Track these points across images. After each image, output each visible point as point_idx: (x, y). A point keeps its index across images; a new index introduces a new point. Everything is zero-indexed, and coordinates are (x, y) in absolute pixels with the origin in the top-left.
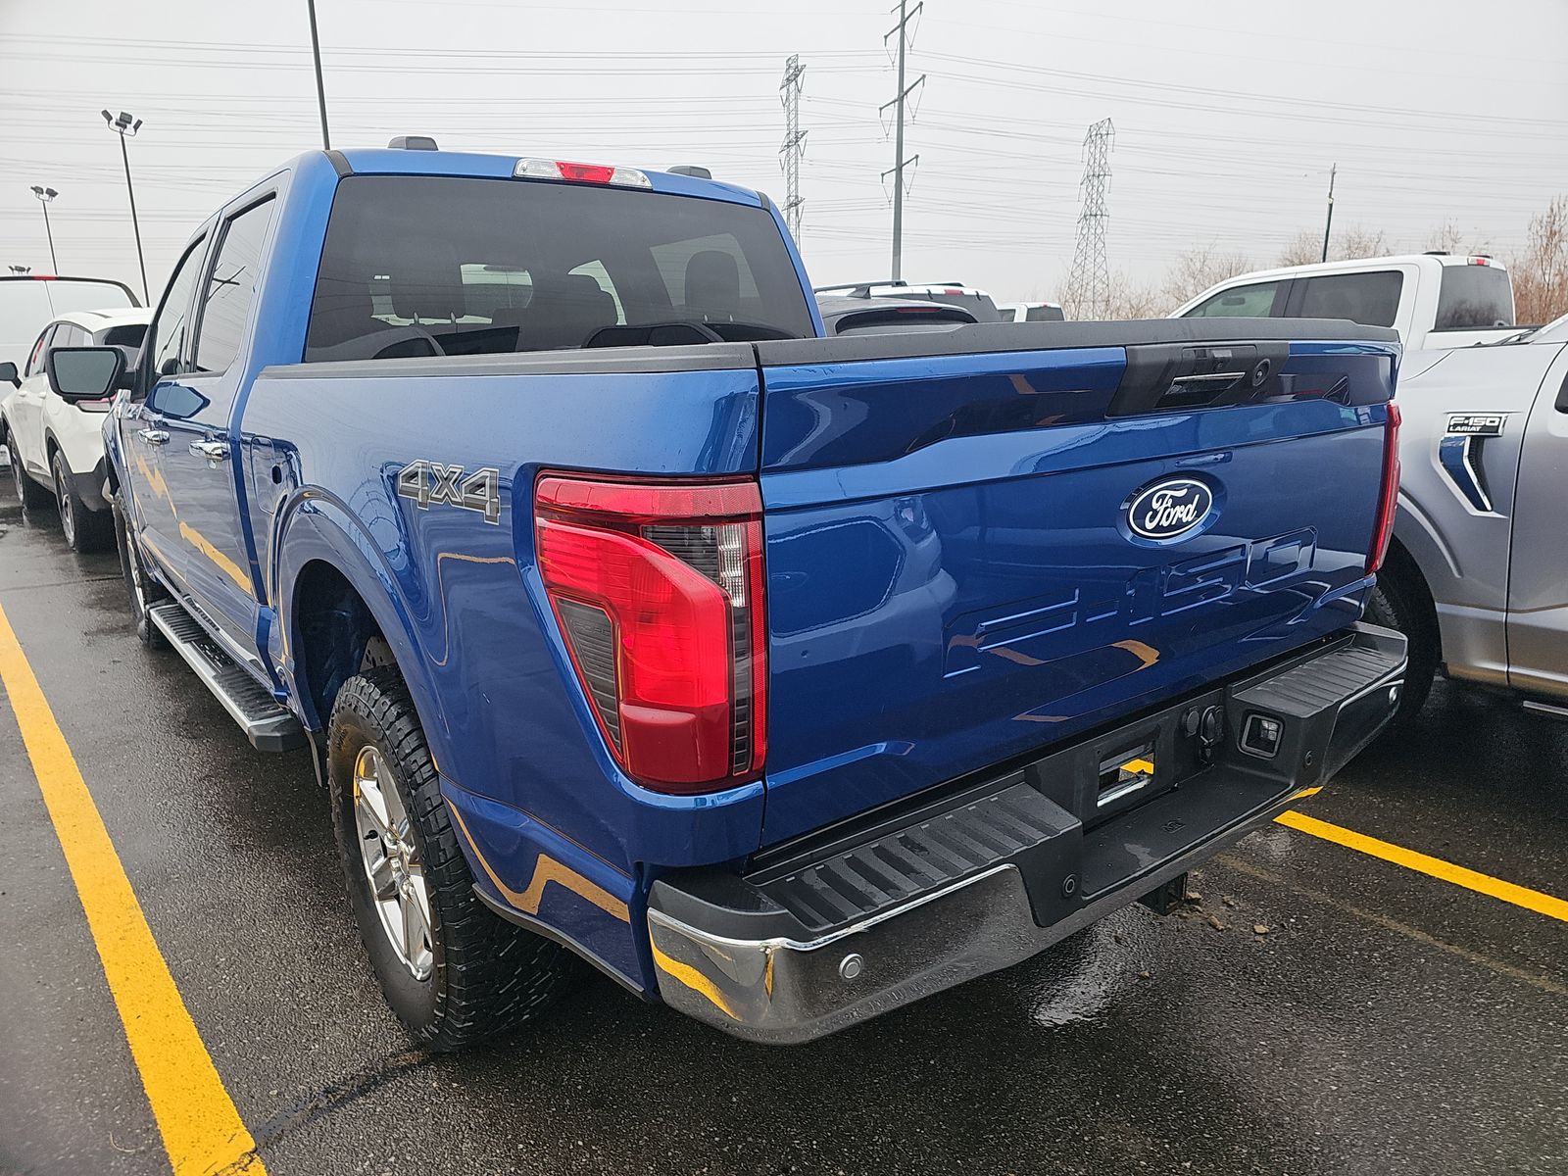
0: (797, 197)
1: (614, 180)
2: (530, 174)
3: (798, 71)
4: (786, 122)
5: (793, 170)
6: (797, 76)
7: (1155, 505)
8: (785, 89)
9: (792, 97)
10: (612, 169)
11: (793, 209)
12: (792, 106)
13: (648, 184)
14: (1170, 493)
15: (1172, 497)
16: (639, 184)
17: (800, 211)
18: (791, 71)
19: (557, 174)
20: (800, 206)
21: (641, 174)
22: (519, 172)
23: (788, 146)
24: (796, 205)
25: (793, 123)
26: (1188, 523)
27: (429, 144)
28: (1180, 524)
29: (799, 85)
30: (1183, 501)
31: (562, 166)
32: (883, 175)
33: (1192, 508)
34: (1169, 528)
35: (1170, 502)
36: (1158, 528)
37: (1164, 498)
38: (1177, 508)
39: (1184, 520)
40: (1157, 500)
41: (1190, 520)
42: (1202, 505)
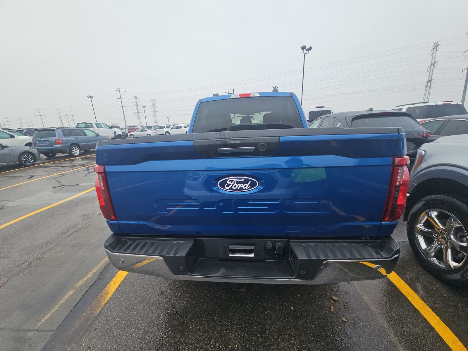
0: (431, 79)
1: (251, 96)
2: (233, 97)
3: (437, 46)
4: (431, 59)
5: (431, 72)
6: (437, 47)
7: (228, 182)
8: (432, 51)
9: (434, 53)
10: (251, 94)
11: (430, 82)
12: (434, 55)
13: (259, 95)
14: (235, 180)
15: (236, 181)
16: (257, 96)
17: (432, 82)
18: (435, 46)
19: (239, 97)
20: (432, 81)
21: (258, 94)
22: (231, 97)
23: (431, 66)
24: (431, 81)
25: (433, 60)
26: (246, 189)
27: (217, 95)
28: (241, 189)
29: (437, 49)
30: (246, 182)
31: (240, 95)
32: (463, 70)
33: (247, 185)
34: (237, 189)
35: (236, 182)
36: (231, 189)
37: (232, 181)
38: (240, 184)
39: (244, 188)
40: (229, 181)
41: (247, 188)
42: (253, 185)
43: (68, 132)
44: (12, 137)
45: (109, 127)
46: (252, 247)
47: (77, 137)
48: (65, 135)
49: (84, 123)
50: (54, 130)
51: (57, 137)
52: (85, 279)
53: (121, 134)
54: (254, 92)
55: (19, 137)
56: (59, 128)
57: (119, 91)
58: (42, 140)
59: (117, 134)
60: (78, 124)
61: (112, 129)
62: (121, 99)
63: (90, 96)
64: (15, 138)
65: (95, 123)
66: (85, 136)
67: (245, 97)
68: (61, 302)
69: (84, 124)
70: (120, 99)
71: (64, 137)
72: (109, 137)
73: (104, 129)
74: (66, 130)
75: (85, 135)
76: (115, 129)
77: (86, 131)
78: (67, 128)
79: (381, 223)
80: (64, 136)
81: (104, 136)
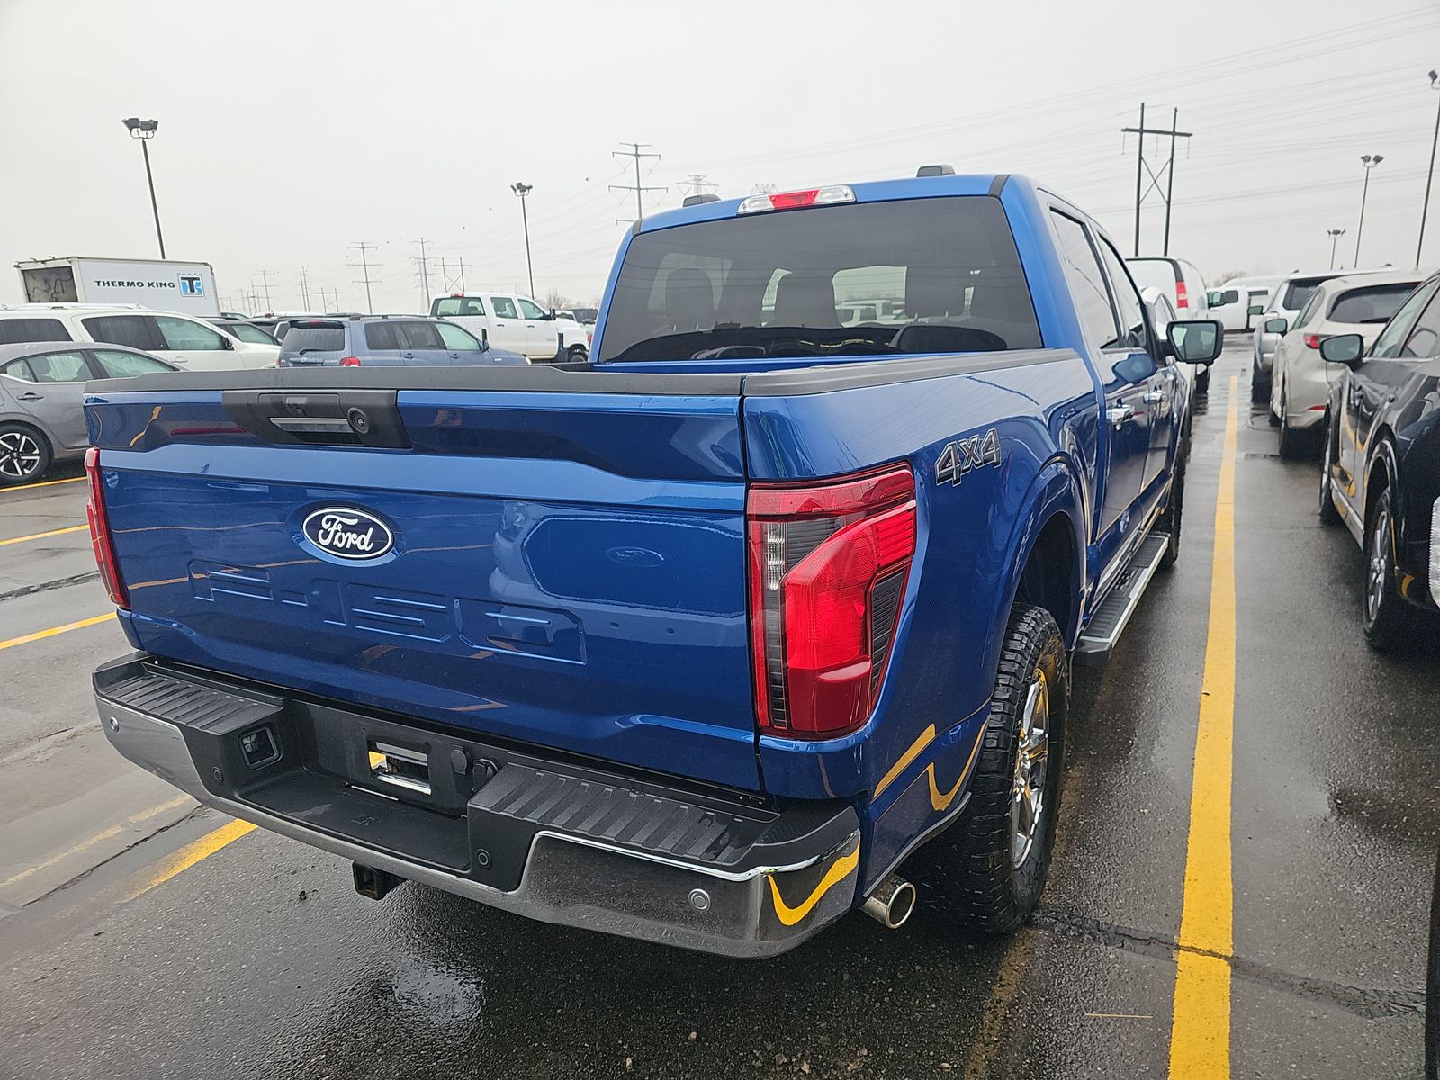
1: (819, 200)
2: (749, 210)
7: (325, 526)
13: (851, 198)
14: (339, 519)
15: (340, 522)
16: (843, 199)
19: (770, 206)
22: (741, 211)
26: (364, 552)
28: (354, 549)
30: (360, 528)
31: (775, 199)
33: (367, 538)
34: (344, 550)
35: (339, 528)
36: (331, 546)
37: (333, 521)
38: (349, 534)
39: (361, 548)
40: (327, 522)
41: (368, 549)
42: (379, 540)
43: (385, 333)
44: (226, 345)
45: (541, 315)
46: (422, 758)
47: (409, 351)
48: (373, 344)
49: (457, 297)
50: (341, 326)
51: (346, 353)
52: (161, 809)
53: (583, 346)
54: (833, 184)
55: (247, 347)
56: (356, 318)
57: (637, 155)
58: (304, 359)
59: (567, 345)
60: (438, 301)
61: (552, 322)
62: (639, 189)
63: (519, 185)
64: (233, 349)
65: (493, 299)
66: (440, 348)
67: (795, 206)
68: (76, 849)
69: (459, 302)
70: (636, 191)
71: (368, 350)
72: (526, 356)
73: (521, 323)
74: (378, 324)
75: (441, 345)
76: (563, 325)
77: (444, 331)
78: (385, 317)
79: (757, 739)
80: (370, 348)
81: (507, 353)
